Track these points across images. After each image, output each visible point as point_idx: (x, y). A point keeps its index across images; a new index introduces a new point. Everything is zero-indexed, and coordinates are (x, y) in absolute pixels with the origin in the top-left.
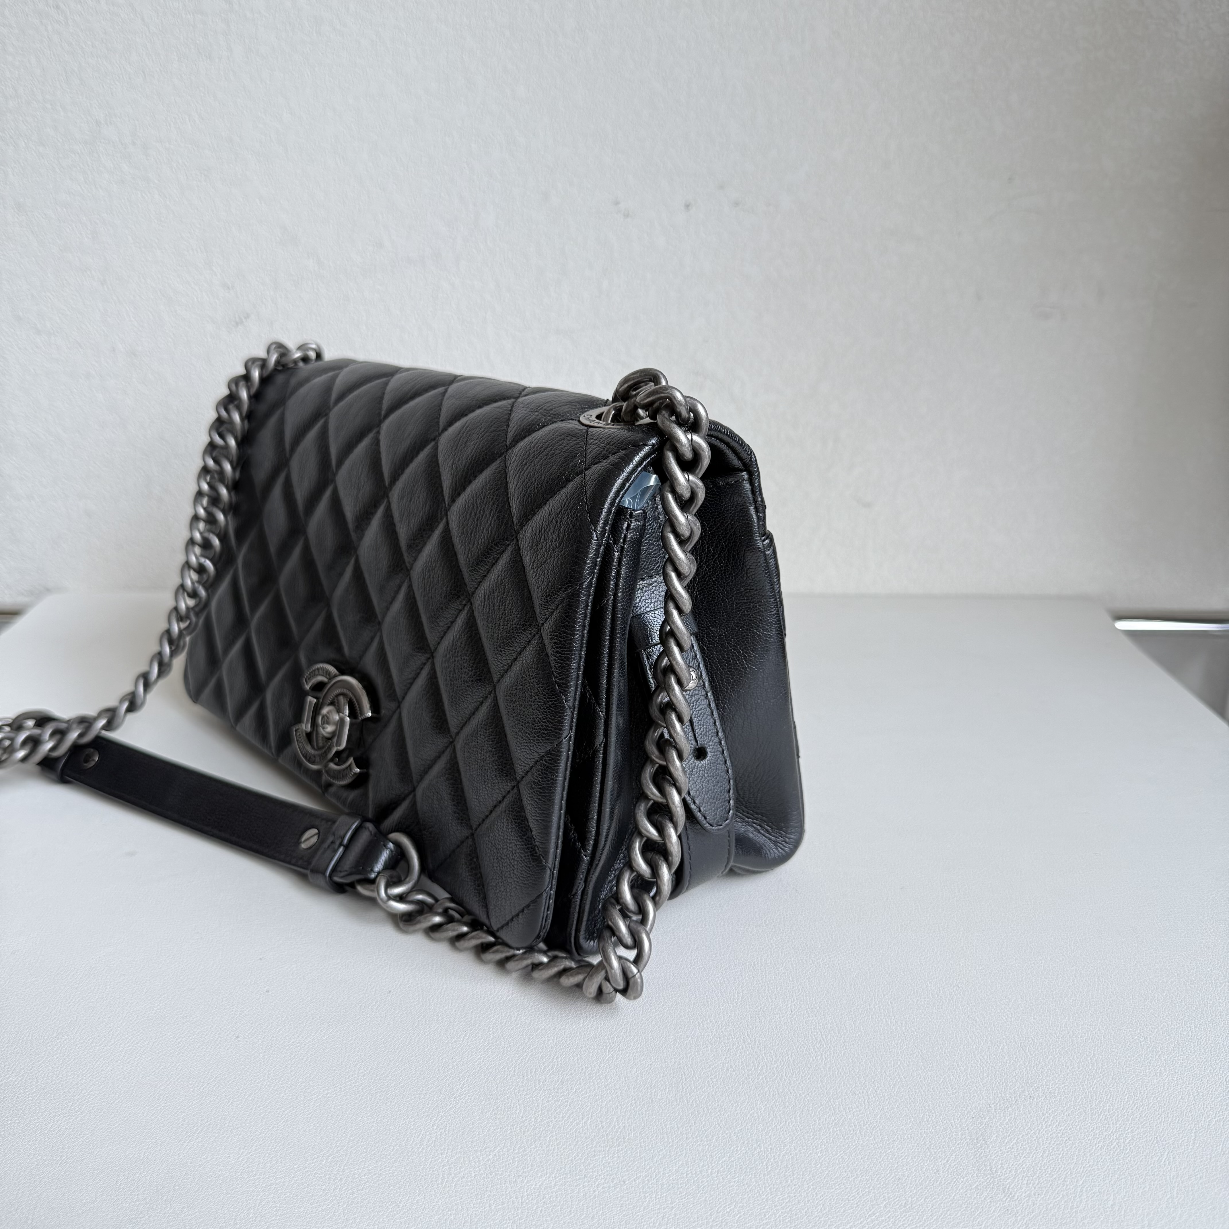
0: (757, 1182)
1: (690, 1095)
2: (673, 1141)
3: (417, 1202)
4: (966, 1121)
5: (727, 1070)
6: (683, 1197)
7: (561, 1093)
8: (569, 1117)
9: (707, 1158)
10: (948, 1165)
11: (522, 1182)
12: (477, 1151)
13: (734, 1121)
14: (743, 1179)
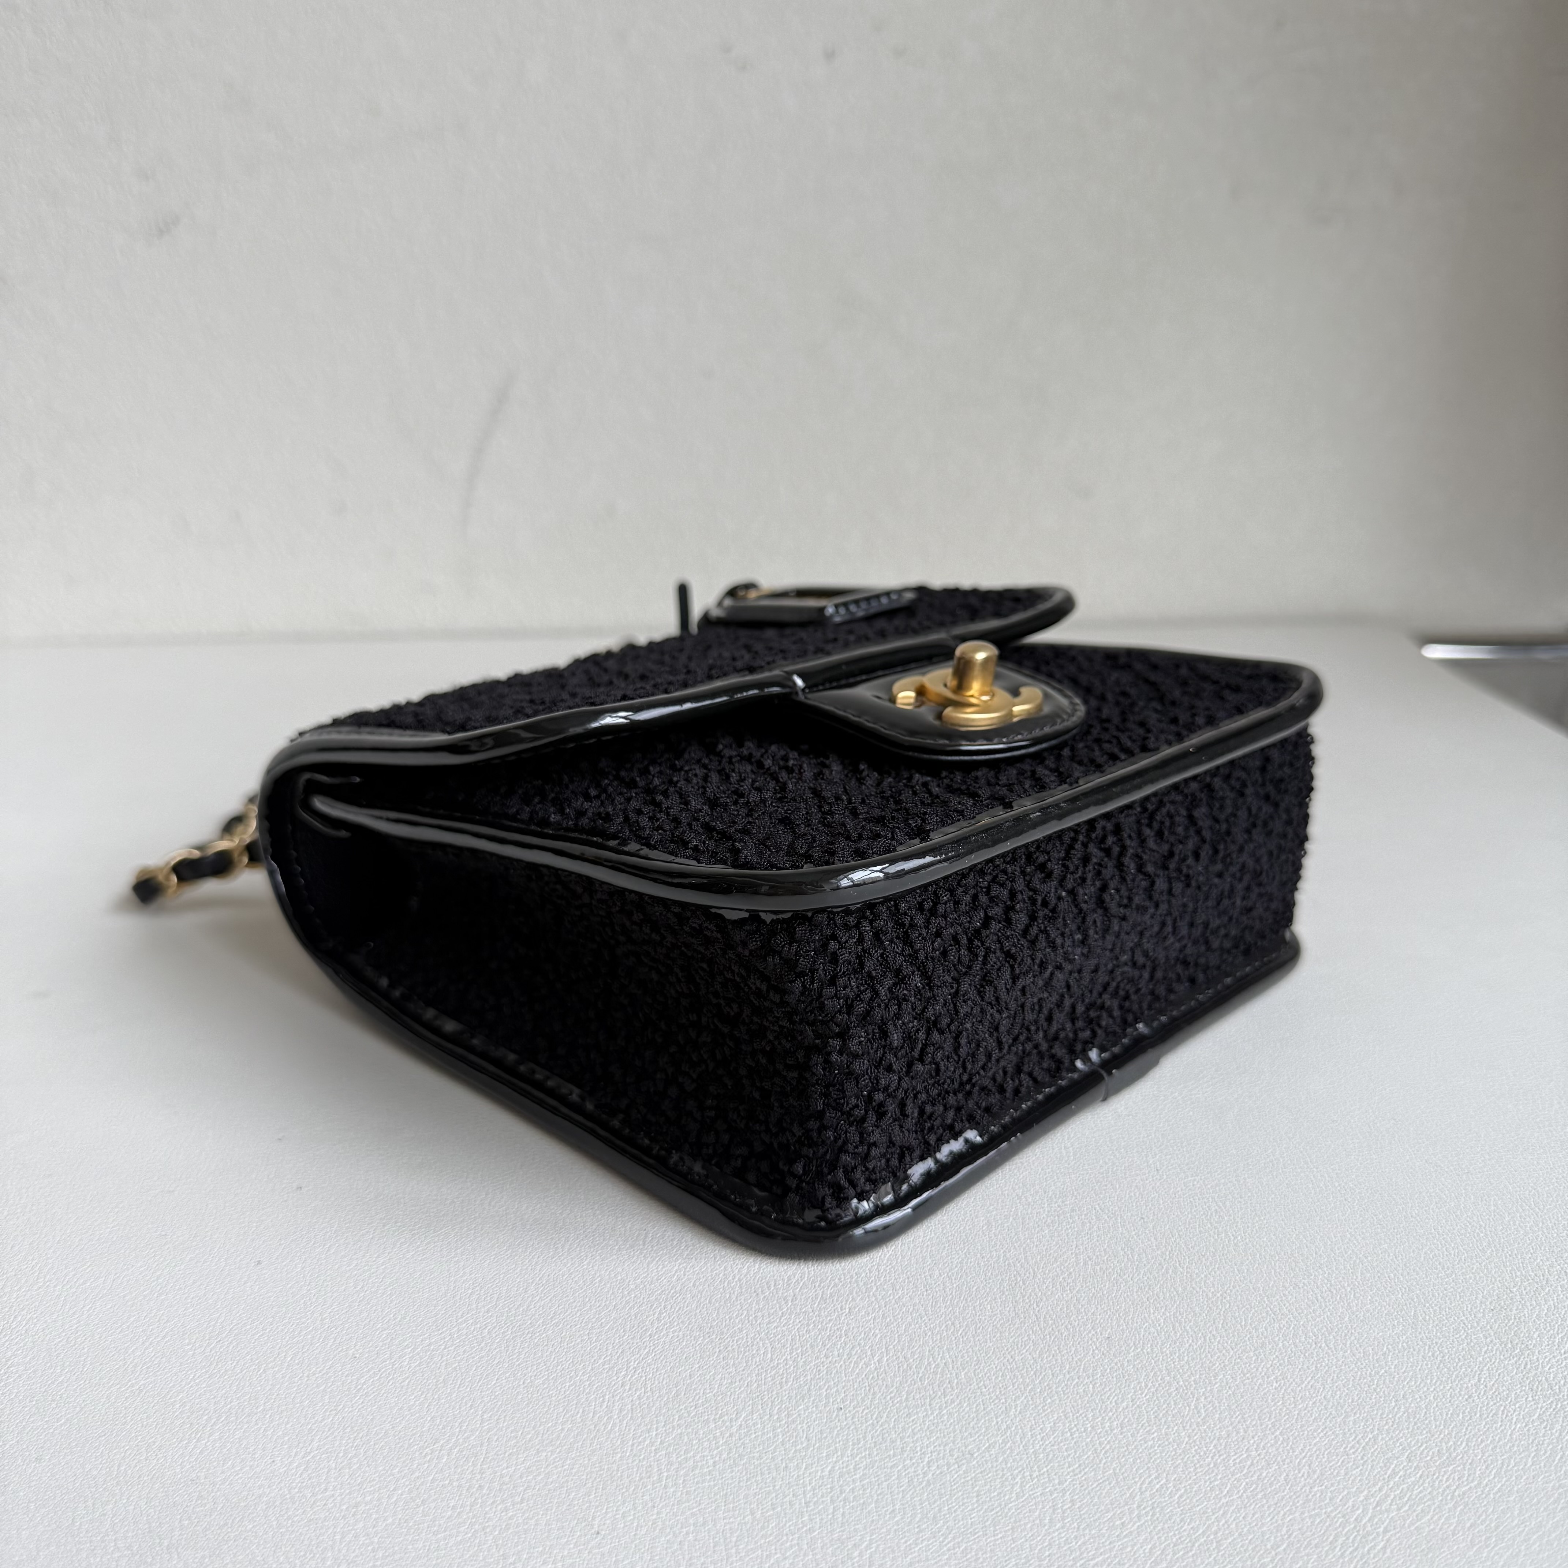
0: (1189, 1436)
1: (1038, 1306)
2: (1033, 1381)
3: (623, 1516)
4: (1484, 1316)
5: (1085, 1263)
6: (1077, 1471)
7: (826, 1317)
8: (850, 1355)
9: (1097, 1404)
10: (1482, 1387)
11: (798, 1467)
12: (707, 1422)
13: (1122, 1343)
14: (1166, 1434)
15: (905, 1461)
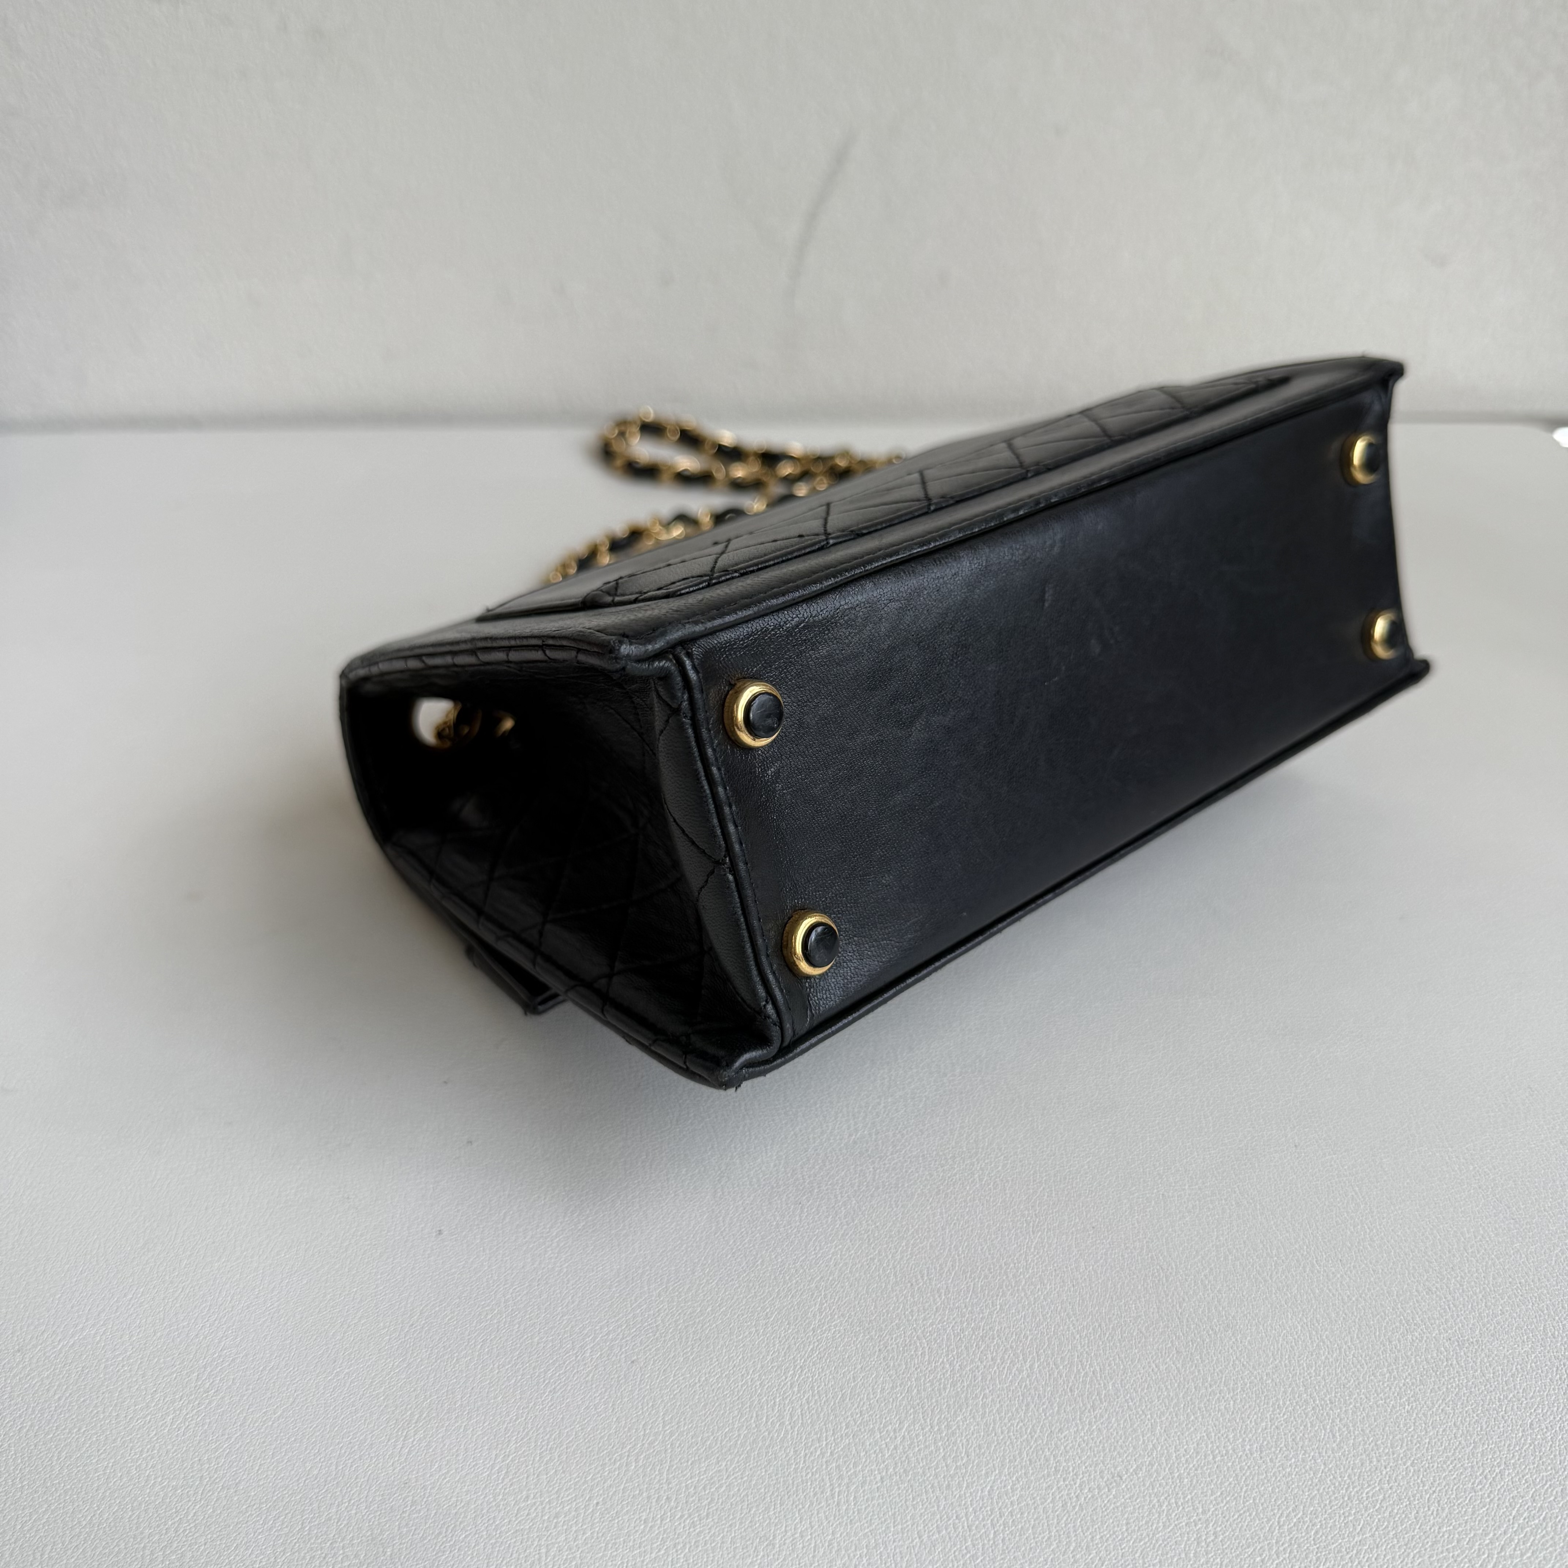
15: (1058, 1482)
